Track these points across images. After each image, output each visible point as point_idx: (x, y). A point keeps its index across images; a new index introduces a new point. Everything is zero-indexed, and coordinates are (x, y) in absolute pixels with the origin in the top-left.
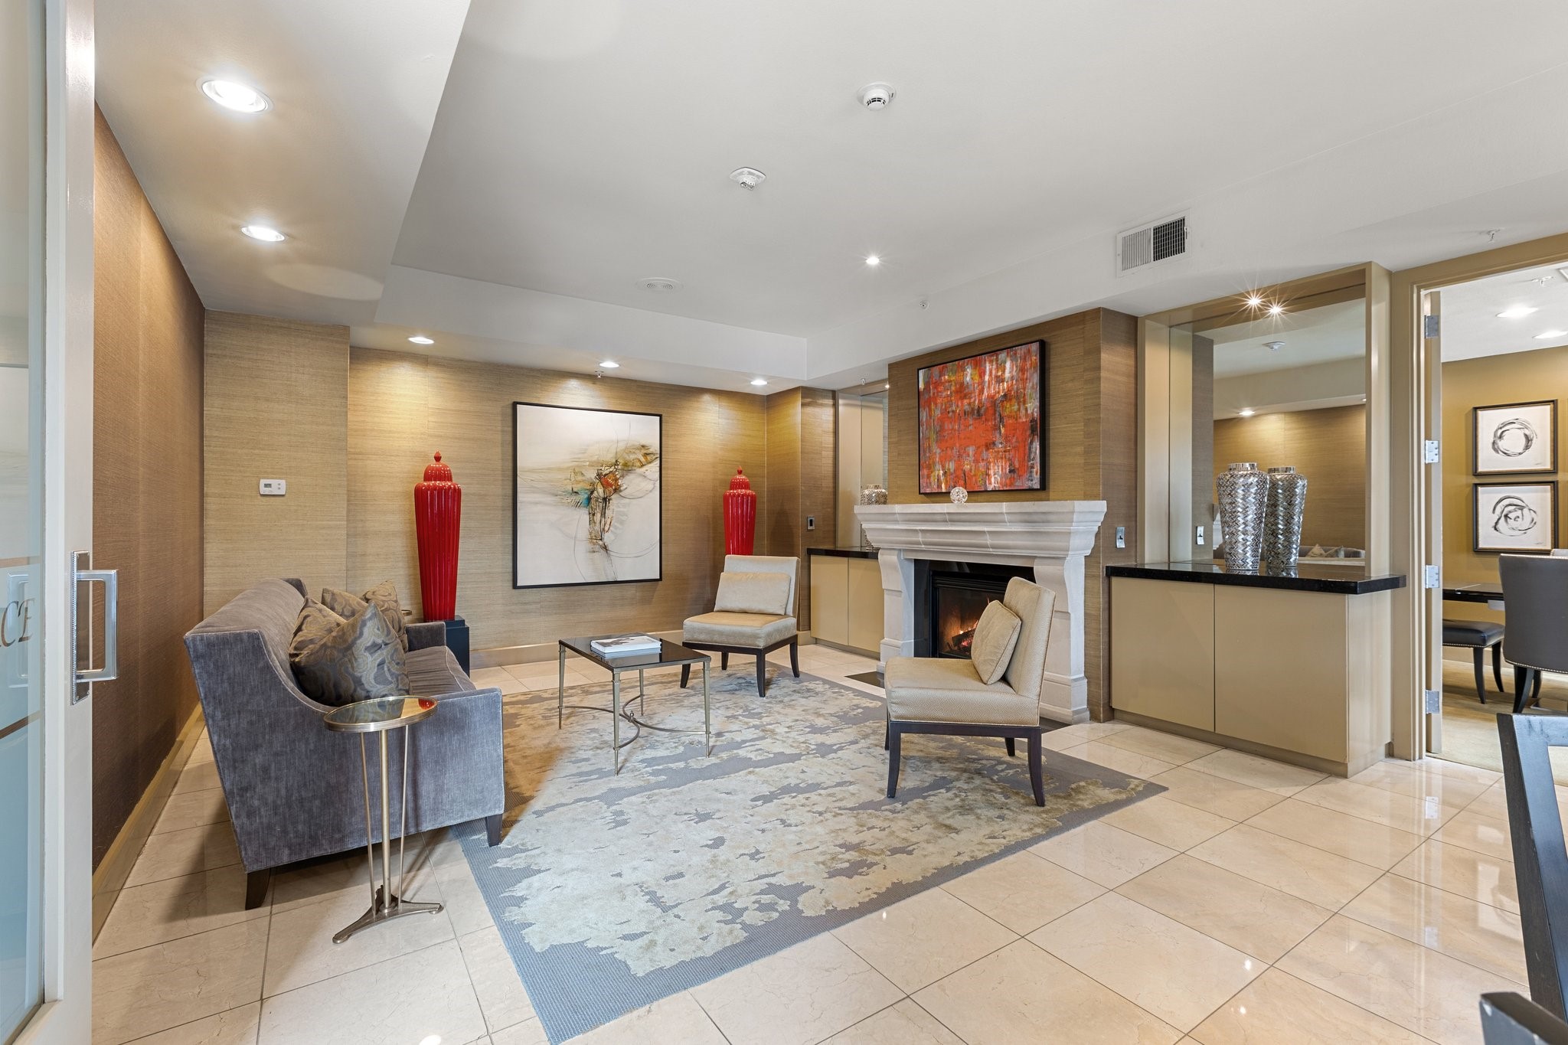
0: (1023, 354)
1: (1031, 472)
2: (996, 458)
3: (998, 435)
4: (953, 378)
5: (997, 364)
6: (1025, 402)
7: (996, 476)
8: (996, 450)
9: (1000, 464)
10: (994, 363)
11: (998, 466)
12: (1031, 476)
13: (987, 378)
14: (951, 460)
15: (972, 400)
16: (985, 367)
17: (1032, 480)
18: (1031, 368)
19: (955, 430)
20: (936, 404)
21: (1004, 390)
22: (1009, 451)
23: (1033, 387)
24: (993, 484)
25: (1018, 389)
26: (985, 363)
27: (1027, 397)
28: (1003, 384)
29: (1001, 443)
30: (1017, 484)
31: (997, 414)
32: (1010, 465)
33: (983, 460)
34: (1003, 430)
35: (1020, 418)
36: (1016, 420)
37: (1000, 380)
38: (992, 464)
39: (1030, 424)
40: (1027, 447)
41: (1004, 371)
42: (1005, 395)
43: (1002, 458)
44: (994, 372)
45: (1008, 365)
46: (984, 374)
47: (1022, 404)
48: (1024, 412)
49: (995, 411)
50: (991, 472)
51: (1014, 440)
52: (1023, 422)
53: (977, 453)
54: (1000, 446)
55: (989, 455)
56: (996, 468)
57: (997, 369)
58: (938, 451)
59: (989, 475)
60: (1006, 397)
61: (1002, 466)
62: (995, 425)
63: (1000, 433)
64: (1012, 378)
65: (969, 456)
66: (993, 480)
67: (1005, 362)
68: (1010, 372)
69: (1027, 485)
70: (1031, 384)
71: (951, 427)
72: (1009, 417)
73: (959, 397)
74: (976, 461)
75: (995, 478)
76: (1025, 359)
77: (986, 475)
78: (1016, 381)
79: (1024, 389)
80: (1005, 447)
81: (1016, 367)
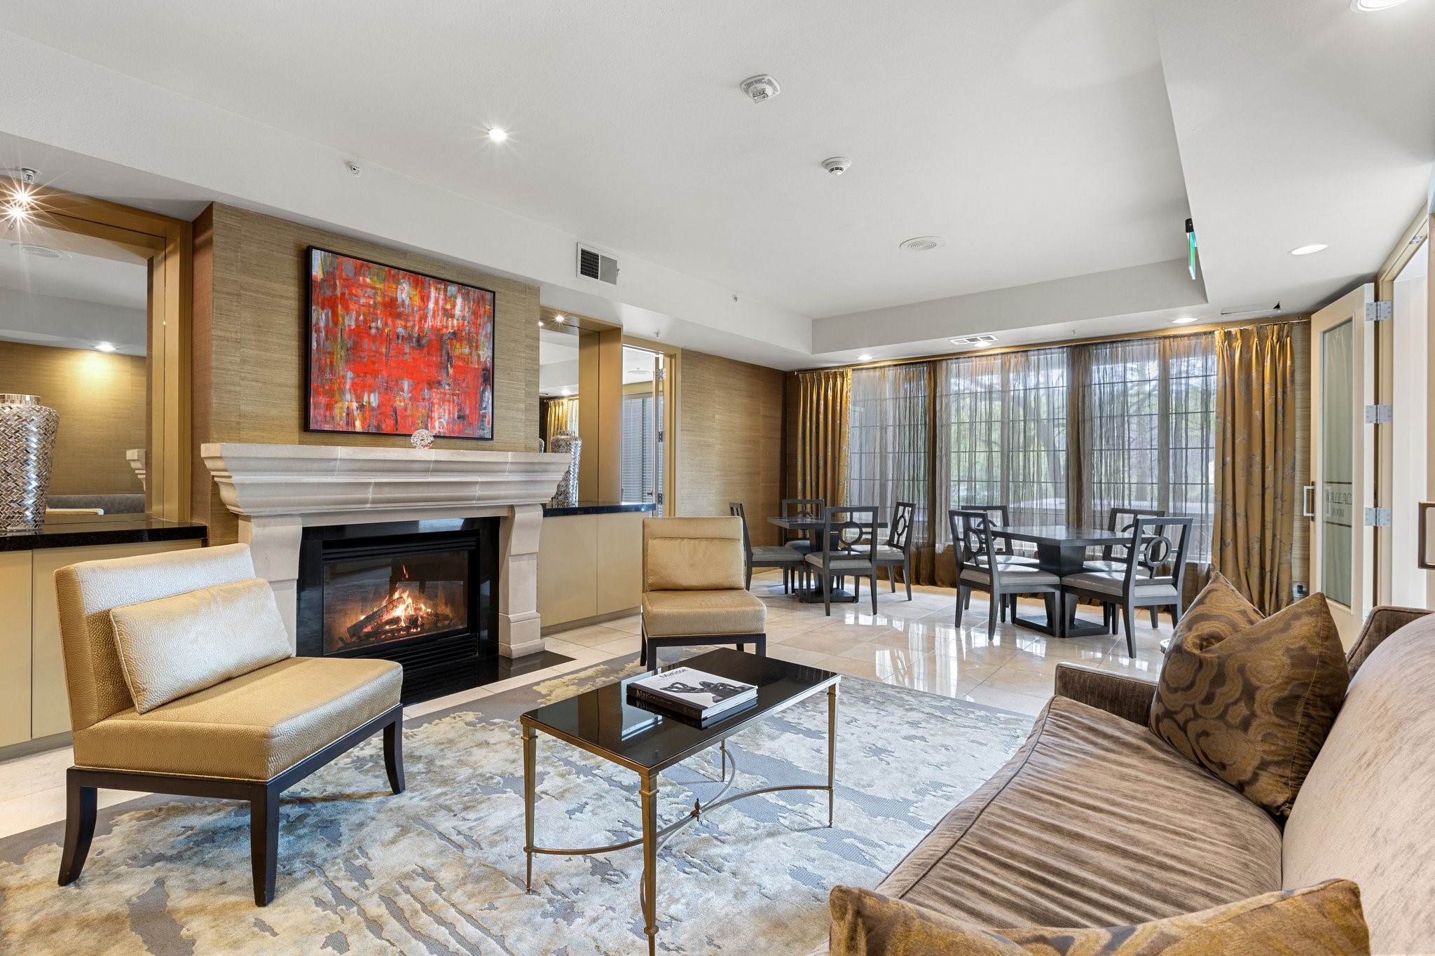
0: (476, 298)
1: (483, 421)
2: (443, 400)
3: (445, 375)
4: (379, 286)
5: (445, 295)
6: (477, 348)
7: (442, 420)
8: (442, 391)
9: (447, 408)
10: (442, 293)
11: (444, 410)
12: (483, 425)
13: (431, 305)
14: (374, 391)
15: (410, 324)
16: (430, 292)
17: (483, 430)
18: (484, 315)
19: (381, 354)
20: (347, 309)
21: (453, 327)
22: (458, 395)
23: (486, 335)
24: (437, 429)
25: (469, 333)
26: (430, 287)
27: (481, 344)
28: (453, 321)
29: (449, 385)
30: (467, 431)
31: (444, 351)
32: (459, 410)
33: (424, 399)
34: (451, 371)
35: (472, 362)
36: (468, 363)
37: (449, 314)
38: (436, 406)
39: (482, 372)
40: (479, 395)
41: (454, 306)
42: (454, 333)
43: (449, 401)
44: (441, 302)
45: (459, 301)
46: (428, 301)
47: (474, 349)
48: (476, 357)
49: (442, 347)
50: (436, 415)
51: (464, 385)
52: (475, 369)
53: (415, 390)
54: (447, 387)
55: (435, 395)
56: (442, 411)
57: (445, 300)
58: (350, 375)
59: (431, 418)
60: (455, 335)
61: (449, 410)
62: (441, 363)
63: (448, 373)
64: (464, 318)
65: (403, 391)
66: (437, 424)
67: (456, 298)
68: (461, 311)
69: (479, 433)
70: (484, 332)
71: (374, 348)
72: (459, 358)
73: (388, 313)
74: (414, 399)
75: (440, 422)
76: (478, 303)
77: (428, 417)
78: (468, 322)
79: (477, 334)
80: (454, 390)
81: (469, 308)
